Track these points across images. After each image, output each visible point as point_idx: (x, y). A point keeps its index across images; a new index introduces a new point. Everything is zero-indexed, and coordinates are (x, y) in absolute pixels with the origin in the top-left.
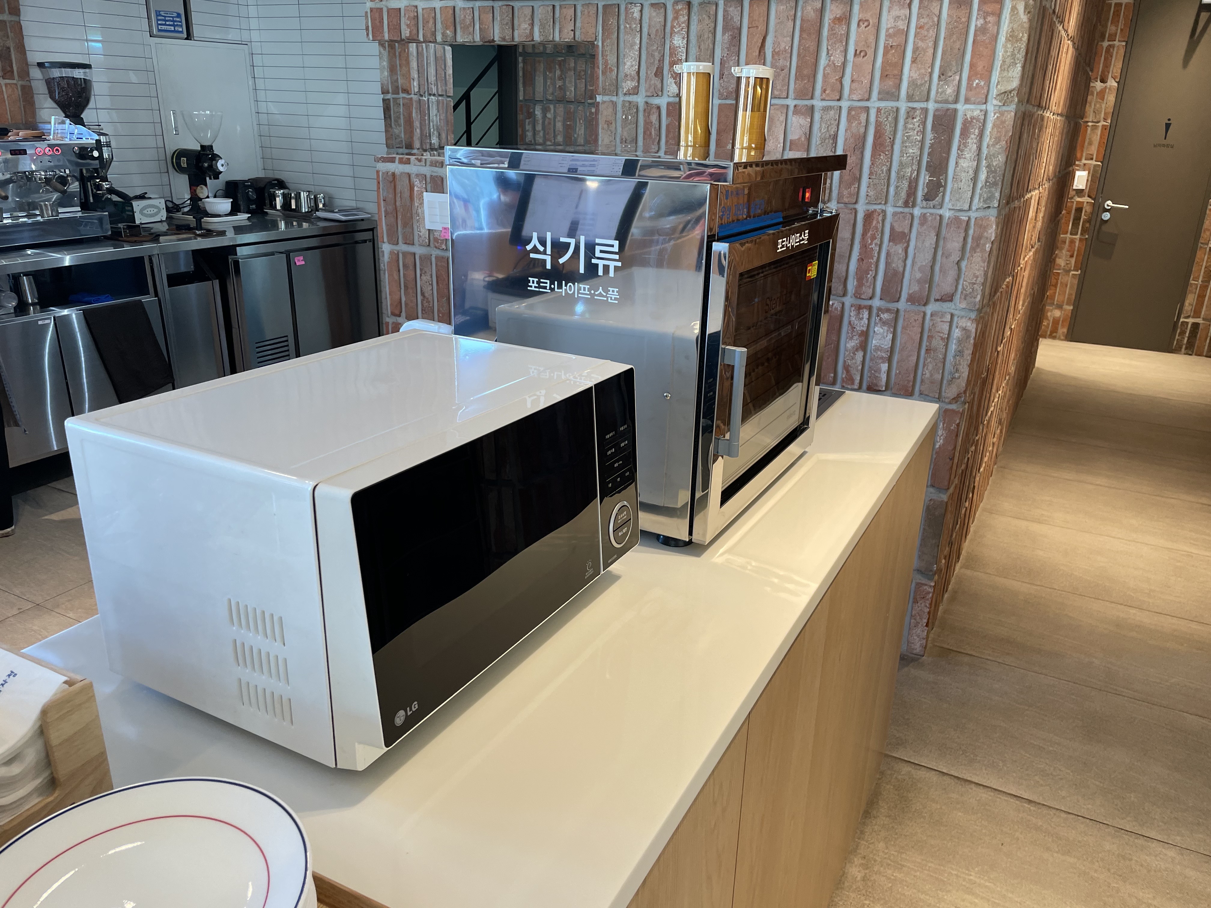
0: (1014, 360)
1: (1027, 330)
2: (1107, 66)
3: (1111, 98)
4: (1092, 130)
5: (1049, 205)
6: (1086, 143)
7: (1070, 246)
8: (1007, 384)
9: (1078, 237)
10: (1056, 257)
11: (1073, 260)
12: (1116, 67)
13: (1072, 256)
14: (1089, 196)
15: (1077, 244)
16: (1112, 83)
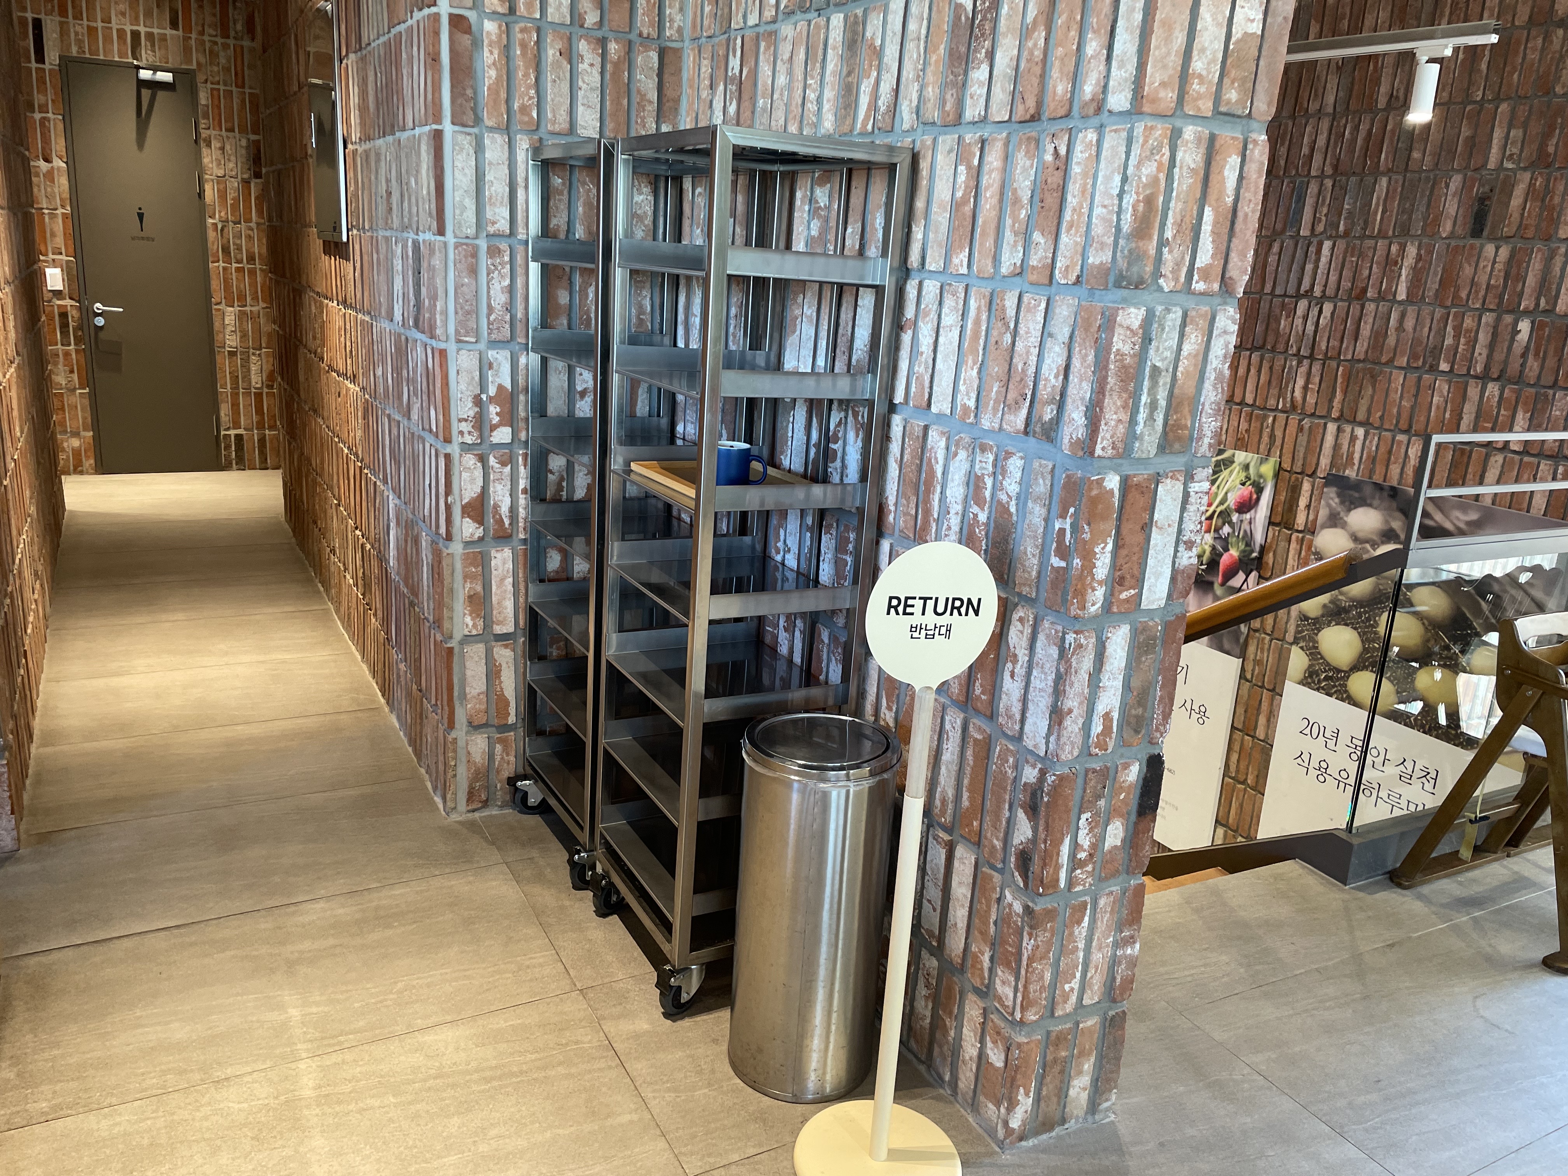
0: (31, 498)
1: (39, 463)
2: (46, 141)
3: (63, 181)
4: (50, 218)
5: (19, 313)
6: (48, 235)
7: (65, 359)
8: (31, 527)
9: (72, 347)
10: (50, 375)
11: (75, 376)
12: (59, 145)
13: (72, 372)
14: (71, 298)
15: (74, 356)
16: (59, 164)
